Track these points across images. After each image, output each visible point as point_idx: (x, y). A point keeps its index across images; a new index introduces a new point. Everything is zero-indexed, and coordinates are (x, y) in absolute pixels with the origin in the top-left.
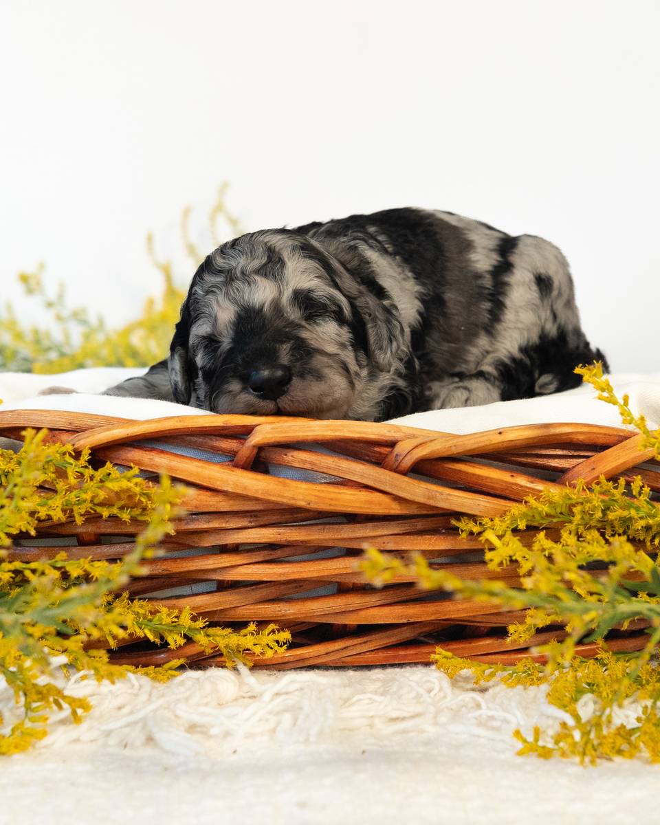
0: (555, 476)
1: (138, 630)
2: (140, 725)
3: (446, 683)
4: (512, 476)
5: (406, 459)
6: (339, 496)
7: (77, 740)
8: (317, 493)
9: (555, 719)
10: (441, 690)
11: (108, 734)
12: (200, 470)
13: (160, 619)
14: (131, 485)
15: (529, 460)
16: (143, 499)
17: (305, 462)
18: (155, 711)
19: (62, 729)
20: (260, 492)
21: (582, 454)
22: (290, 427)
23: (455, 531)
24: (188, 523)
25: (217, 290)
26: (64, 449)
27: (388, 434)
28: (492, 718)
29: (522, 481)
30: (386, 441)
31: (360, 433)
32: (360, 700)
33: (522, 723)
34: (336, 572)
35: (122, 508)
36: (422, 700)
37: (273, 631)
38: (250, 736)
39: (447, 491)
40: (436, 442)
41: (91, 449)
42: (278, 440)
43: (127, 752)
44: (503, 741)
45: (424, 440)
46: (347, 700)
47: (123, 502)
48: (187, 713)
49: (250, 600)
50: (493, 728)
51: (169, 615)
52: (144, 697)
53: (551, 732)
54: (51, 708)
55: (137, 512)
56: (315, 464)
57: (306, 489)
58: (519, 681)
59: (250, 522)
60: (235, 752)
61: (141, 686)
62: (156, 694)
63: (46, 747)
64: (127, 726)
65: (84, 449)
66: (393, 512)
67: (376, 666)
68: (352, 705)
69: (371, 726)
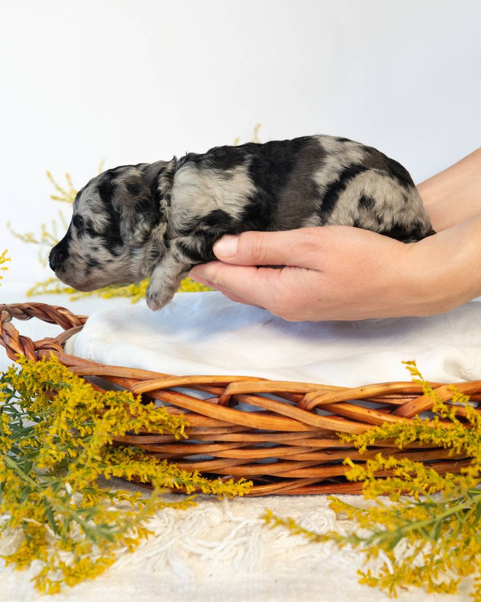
0: (393, 409)
2: (164, 553)
4: (369, 412)
5: (310, 404)
7: (131, 563)
10: (328, 525)
11: (148, 559)
12: (200, 406)
14: (163, 417)
16: (169, 424)
17: (256, 403)
18: (173, 545)
21: (409, 397)
23: (338, 438)
24: (195, 431)
27: (301, 389)
29: (374, 414)
30: (300, 392)
31: (285, 388)
32: (282, 535)
35: (159, 425)
37: (243, 482)
40: (327, 395)
41: (142, 394)
43: (155, 574)
48: (190, 545)
49: (231, 465)
51: (187, 476)
52: (169, 530)
54: (118, 547)
59: (228, 431)
60: (211, 575)
61: (169, 520)
62: (176, 527)
63: (115, 569)
64: (157, 554)
65: (138, 394)
66: (303, 430)
67: (301, 495)
68: (278, 538)
69: (287, 552)
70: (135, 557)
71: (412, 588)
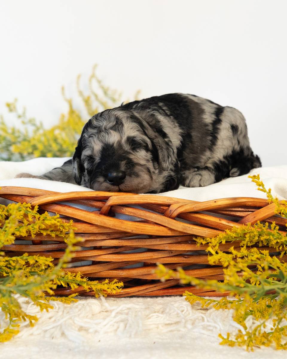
0: (237, 220)
1: (58, 282)
2: (59, 327)
3: (189, 308)
4: (220, 220)
5: (174, 212)
6: (146, 228)
7: (32, 334)
8: (136, 227)
9: (236, 328)
10: (187, 311)
11: (46, 331)
12: (86, 215)
13: (68, 277)
14: (56, 222)
15: (227, 213)
16: (61, 228)
17: (131, 212)
18: (65, 321)
19: (26, 329)
20: (111, 225)
21: (250, 210)
22: (125, 198)
23: (194, 243)
25: (94, 136)
26: (27, 205)
27: (167, 201)
28: (210, 326)
29: (224, 222)
30: (166, 204)
31: (155, 201)
32: (153, 316)
33: (222, 329)
34: (143, 258)
35: (52, 231)
36: (179, 315)
37: (116, 283)
38: (106, 333)
39: (192, 226)
40: (187, 205)
41: (39, 205)
42: (119, 203)
43: (54, 340)
44: (214, 337)
45: (183, 204)
46: (147, 316)
47: (52, 229)
48: (79, 322)
49: (106, 269)
50: (209, 330)
51: (71, 276)
52: (60, 313)
53: (234, 334)
54: (21, 320)
55: (58, 233)
56: (135, 214)
57: (132, 225)
58: (220, 307)
59: (107, 237)
60: (99, 341)
61: (59, 308)
62: (65, 311)
63: (19, 337)
64: (53, 328)
65: (36, 205)
66: (168, 235)
67: (160, 296)
68: (149, 318)
69: (158, 328)
70: (34, 330)
71: (262, 347)
